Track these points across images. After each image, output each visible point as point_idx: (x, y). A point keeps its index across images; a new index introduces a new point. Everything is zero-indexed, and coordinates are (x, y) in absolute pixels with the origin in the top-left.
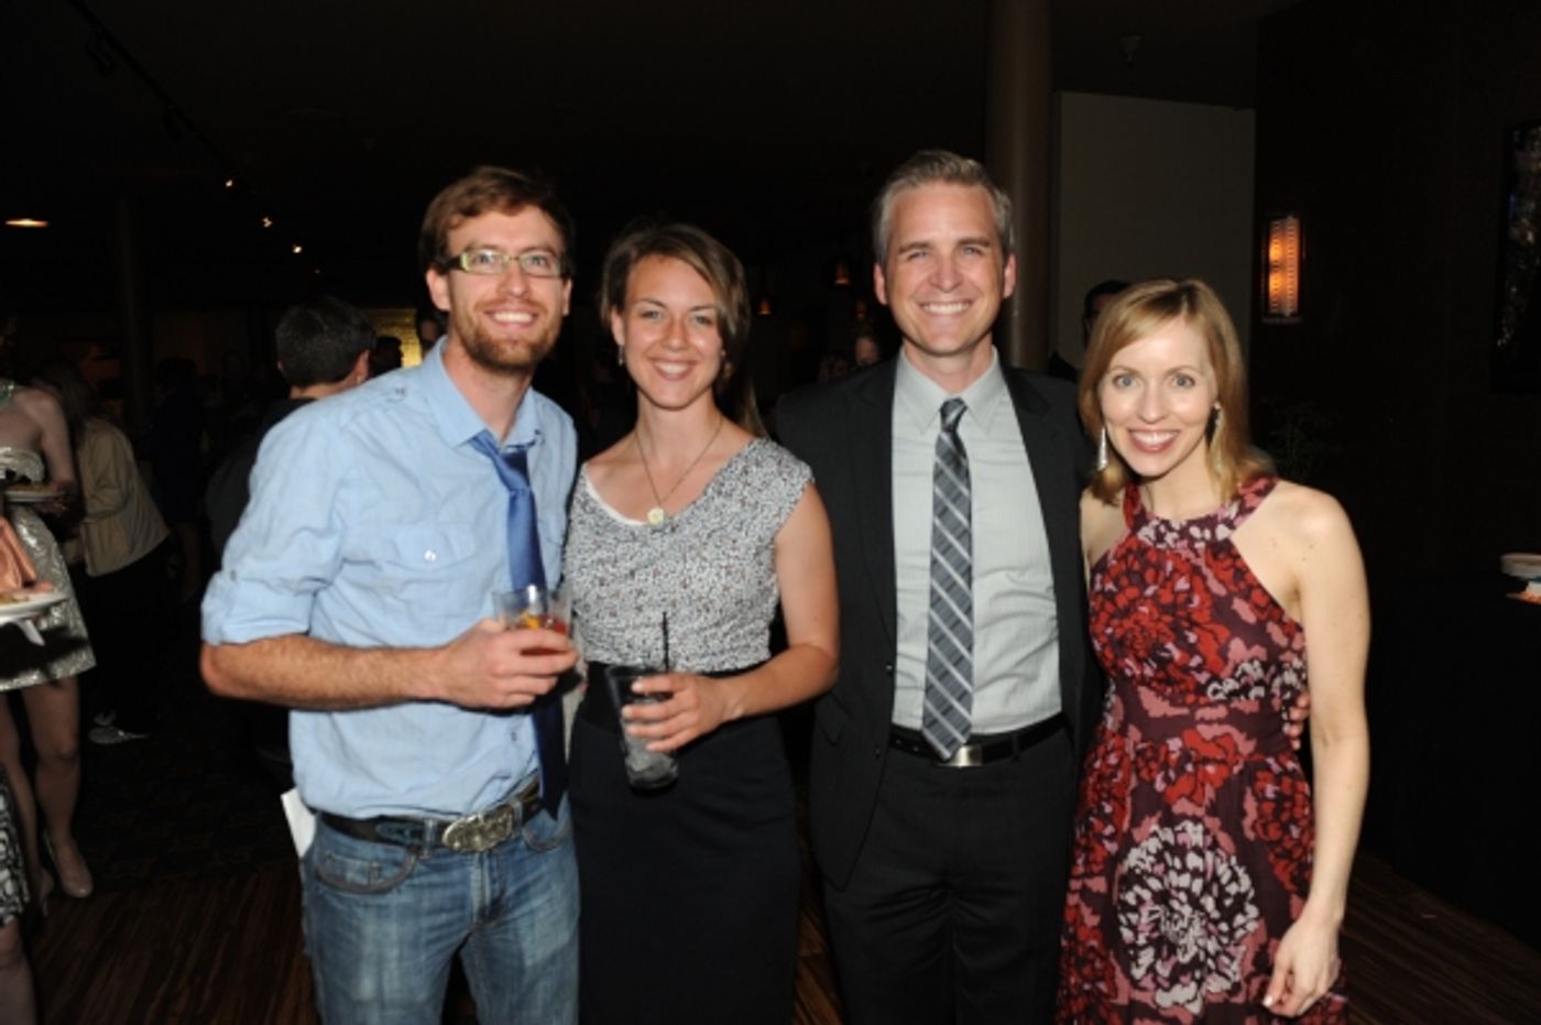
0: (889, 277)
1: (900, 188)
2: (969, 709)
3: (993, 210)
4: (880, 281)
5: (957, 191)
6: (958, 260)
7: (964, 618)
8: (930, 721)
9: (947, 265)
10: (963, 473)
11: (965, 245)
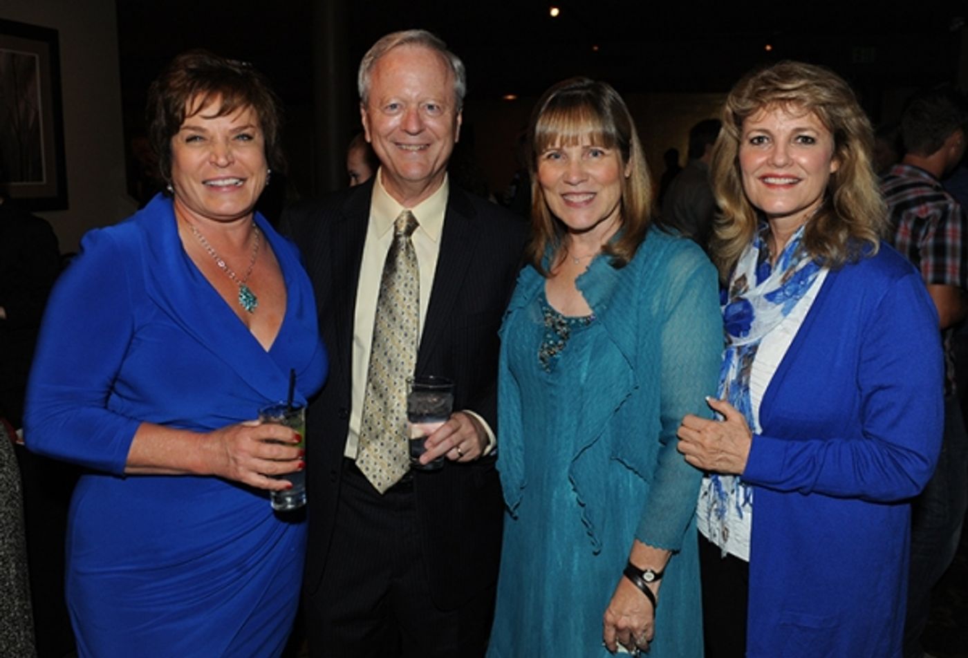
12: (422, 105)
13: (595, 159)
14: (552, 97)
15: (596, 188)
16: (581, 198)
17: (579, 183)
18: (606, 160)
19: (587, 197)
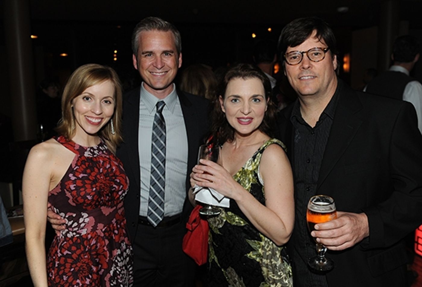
0: (138, 60)
1: (142, 30)
2: (163, 209)
3: (175, 39)
4: (135, 61)
5: (162, 33)
6: (163, 57)
7: (162, 177)
8: (150, 213)
9: (159, 59)
10: (164, 127)
11: (165, 53)
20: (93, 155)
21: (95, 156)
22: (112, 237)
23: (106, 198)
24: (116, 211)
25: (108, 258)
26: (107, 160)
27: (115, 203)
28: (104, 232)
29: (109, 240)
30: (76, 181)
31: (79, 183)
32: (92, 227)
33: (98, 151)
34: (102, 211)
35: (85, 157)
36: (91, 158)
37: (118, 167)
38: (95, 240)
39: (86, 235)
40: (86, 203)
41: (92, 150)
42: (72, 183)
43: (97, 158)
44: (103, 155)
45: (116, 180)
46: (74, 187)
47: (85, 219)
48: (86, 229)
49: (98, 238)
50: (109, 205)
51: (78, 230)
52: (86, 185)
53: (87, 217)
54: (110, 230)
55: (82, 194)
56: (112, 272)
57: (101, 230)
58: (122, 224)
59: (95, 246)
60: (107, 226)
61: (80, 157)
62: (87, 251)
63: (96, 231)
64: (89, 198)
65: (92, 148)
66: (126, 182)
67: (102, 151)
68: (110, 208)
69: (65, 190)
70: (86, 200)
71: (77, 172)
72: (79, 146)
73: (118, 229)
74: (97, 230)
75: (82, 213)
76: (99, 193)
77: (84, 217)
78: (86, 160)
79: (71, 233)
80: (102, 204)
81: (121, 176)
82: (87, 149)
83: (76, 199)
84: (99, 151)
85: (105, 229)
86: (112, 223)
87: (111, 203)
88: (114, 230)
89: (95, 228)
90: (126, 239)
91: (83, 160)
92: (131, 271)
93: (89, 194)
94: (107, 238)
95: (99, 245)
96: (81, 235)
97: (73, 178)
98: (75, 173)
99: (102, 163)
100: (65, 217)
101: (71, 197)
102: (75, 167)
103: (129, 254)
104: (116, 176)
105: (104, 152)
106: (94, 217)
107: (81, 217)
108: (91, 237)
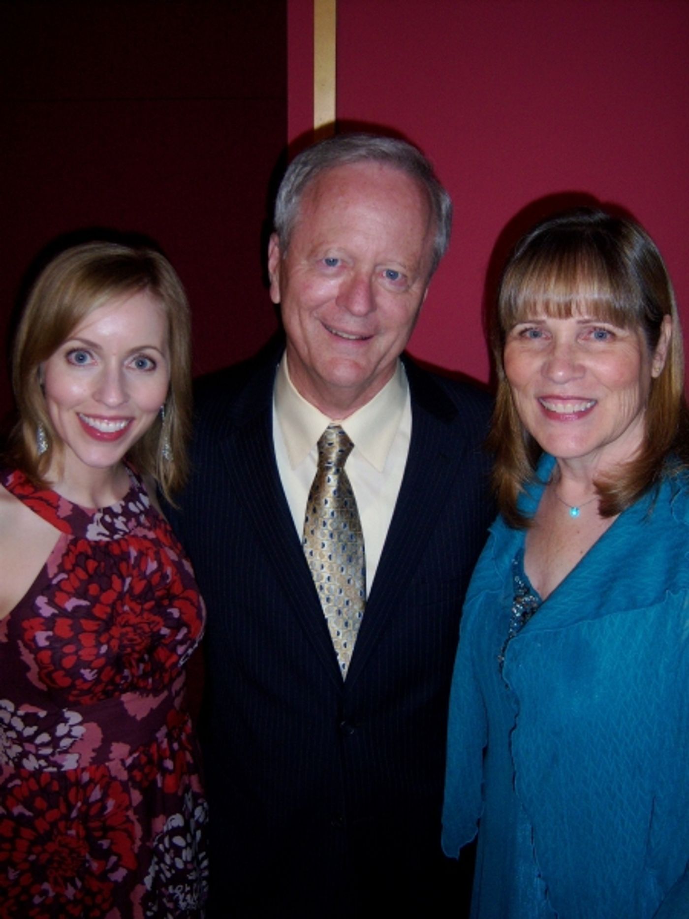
12: (378, 269)
13: (600, 345)
14: (536, 233)
15: (598, 393)
16: (569, 408)
17: (566, 382)
18: (619, 347)
19: (582, 406)
20: (111, 536)
21: (116, 537)
22: (155, 782)
23: (138, 667)
24: (167, 704)
25: (138, 843)
26: (148, 549)
27: (166, 680)
28: (130, 769)
29: (143, 791)
30: (55, 622)
31: (64, 628)
32: (94, 750)
33: (124, 520)
34: (126, 706)
35: (89, 542)
36: (108, 543)
37: (178, 566)
38: (101, 788)
39: (75, 770)
40: (78, 687)
41: (108, 519)
42: (44, 628)
43: (123, 543)
44: (141, 532)
45: (169, 610)
46: (48, 638)
47: (74, 729)
48: (76, 756)
49: (108, 782)
50: (149, 687)
51: (53, 754)
52: (81, 636)
53: (80, 724)
54: (150, 761)
55: (68, 663)
56: (148, 881)
57: (123, 761)
58: (183, 737)
59: (100, 804)
60: (141, 748)
61: (74, 542)
62: (75, 818)
63: (107, 764)
64: (88, 674)
65: (108, 511)
66: (199, 616)
67: (136, 516)
68: (151, 696)
69: (20, 643)
70: (78, 682)
71: (62, 590)
72: (71, 507)
73: (173, 756)
74: (110, 760)
75: (64, 710)
76: (117, 661)
77: (71, 722)
78: (90, 552)
79: (32, 757)
80: (125, 686)
81: (187, 599)
82: (94, 515)
83: (49, 675)
84: (128, 520)
85: (135, 758)
86: (157, 739)
87: (153, 681)
88: (162, 759)
89: (102, 755)
90: (194, 779)
91: (81, 553)
92: (205, 868)
93: (88, 665)
94: (138, 786)
95: (111, 804)
96: (63, 769)
97: (47, 611)
98: (55, 596)
99: (136, 558)
100: (13, 714)
101: (35, 668)
102: (56, 575)
103: (201, 820)
104: (171, 598)
105: (142, 518)
106: (99, 725)
107: (62, 722)
108: (91, 780)
